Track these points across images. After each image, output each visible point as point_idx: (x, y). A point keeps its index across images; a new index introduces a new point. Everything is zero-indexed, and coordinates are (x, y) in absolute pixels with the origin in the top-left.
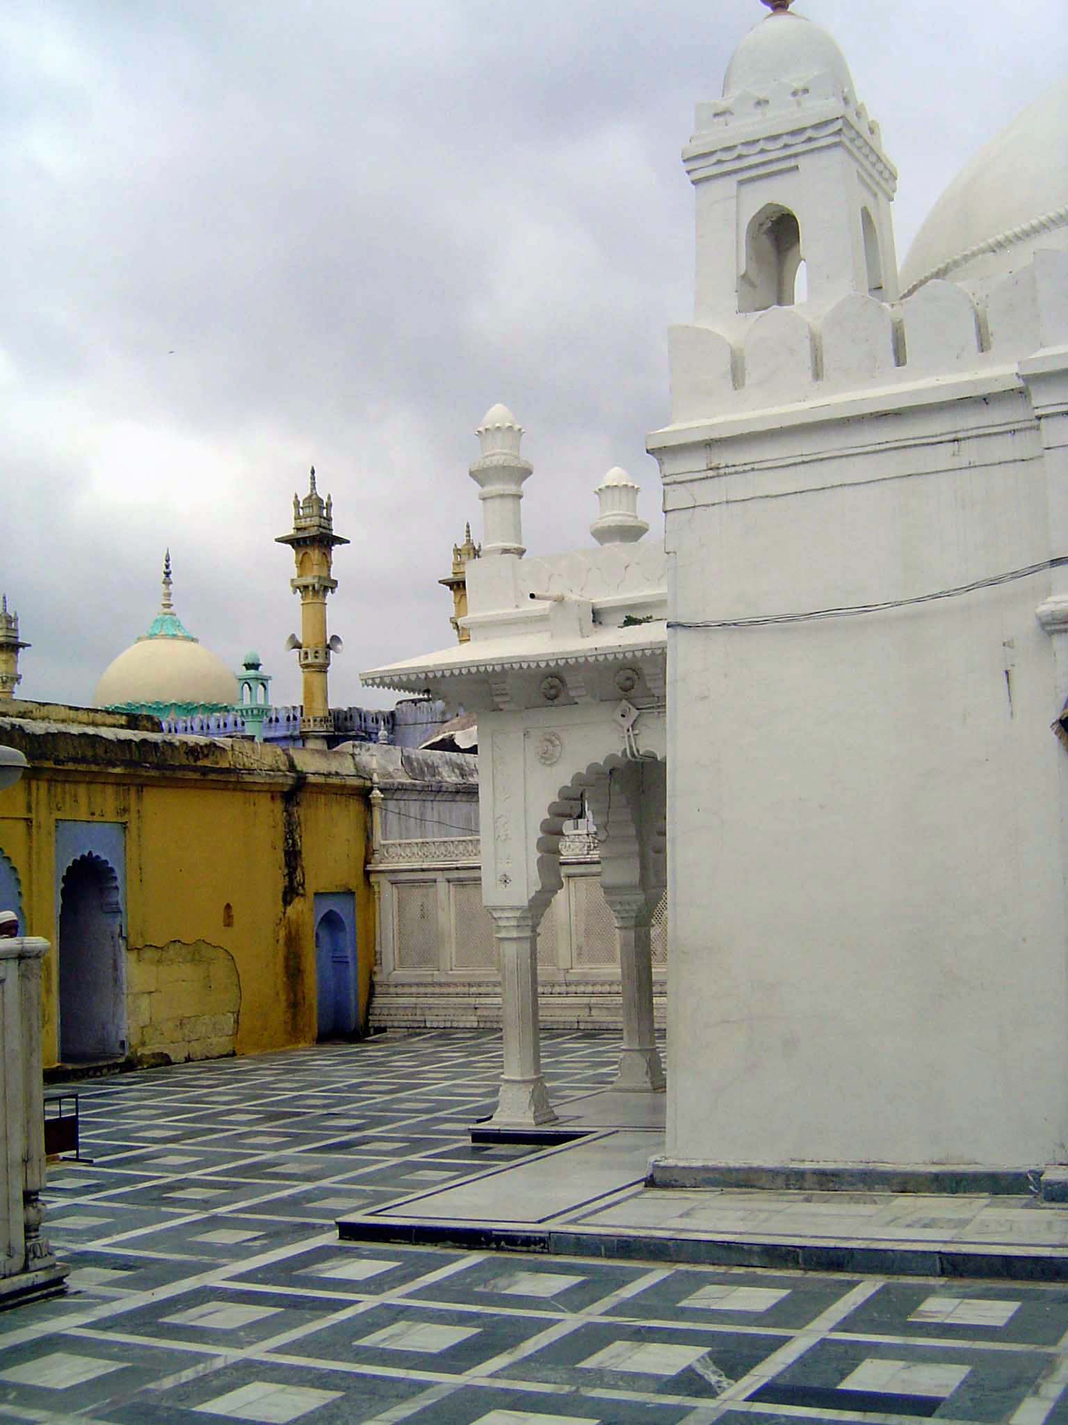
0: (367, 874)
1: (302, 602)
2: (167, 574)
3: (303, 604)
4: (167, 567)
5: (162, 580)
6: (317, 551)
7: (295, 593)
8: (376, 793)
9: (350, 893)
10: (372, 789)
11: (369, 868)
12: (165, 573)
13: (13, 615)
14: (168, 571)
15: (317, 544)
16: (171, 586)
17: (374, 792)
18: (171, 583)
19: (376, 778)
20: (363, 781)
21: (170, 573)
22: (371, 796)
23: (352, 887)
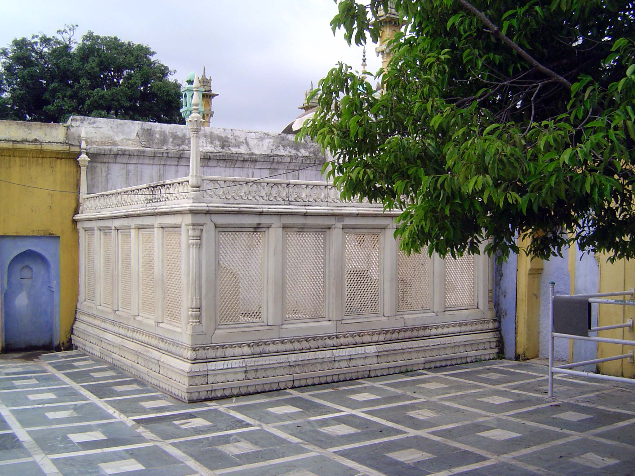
0: (75, 222)
1: (382, 61)
2: (364, 60)
3: (382, 62)
4: (364, 56)
5: (361, 64)
6: (388, 29)
7: (378, 56)
8: (83, 157)
9: (53, 237)
10: (80, 154)
11: (77, 217)
12: (363, 60)
13: (209, 79)
14: (364, 58)
15: (388, 25)
16: (366, 67)
17: (82, 156)
18: (366, 65)
19: (83, 145)
20: (68, 147)
21: (366, 59)
22: (78, 159)
23: (56, 231)
